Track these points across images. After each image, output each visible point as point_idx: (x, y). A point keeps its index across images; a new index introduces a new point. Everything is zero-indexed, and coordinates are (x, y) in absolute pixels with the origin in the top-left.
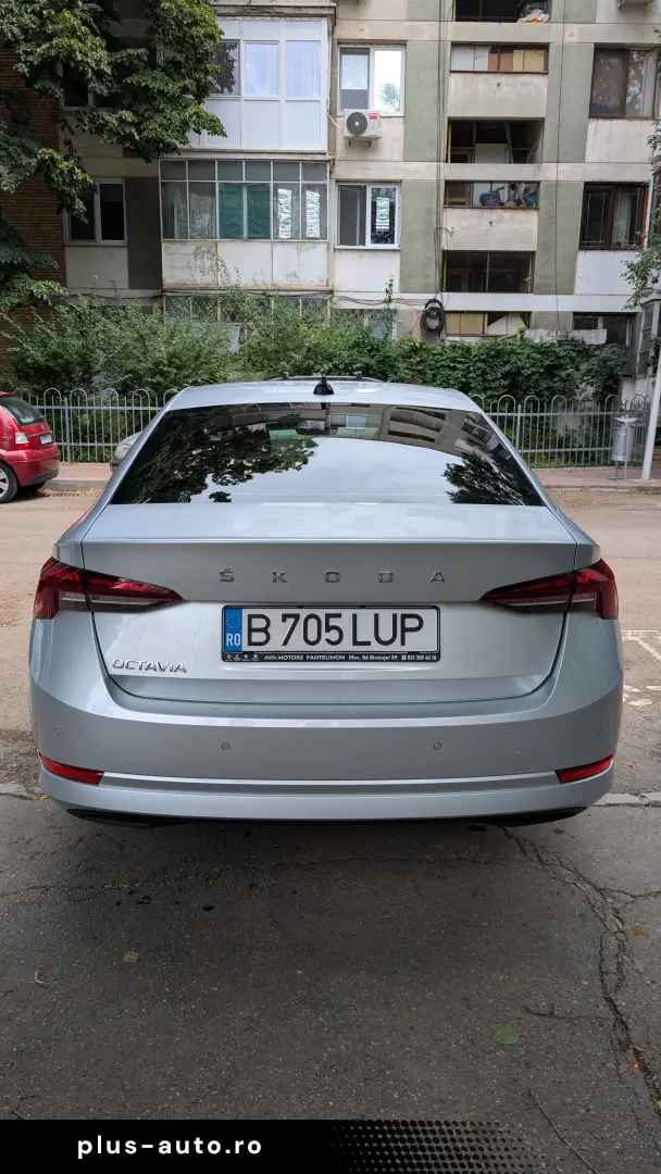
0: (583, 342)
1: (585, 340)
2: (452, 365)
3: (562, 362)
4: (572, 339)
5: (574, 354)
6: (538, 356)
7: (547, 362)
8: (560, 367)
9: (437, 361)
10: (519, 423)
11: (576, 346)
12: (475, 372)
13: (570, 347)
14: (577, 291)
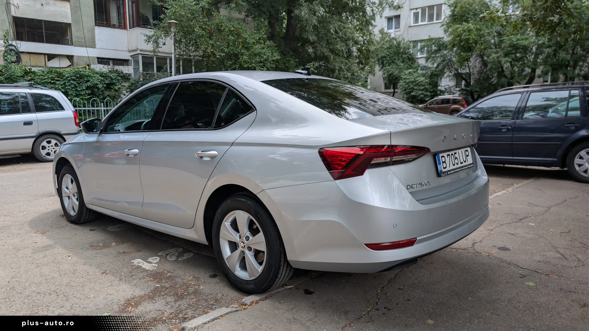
0: (122, 72)
1: (123, 71)
2: (52, 82)
3: (114, 82)
4: (117, 70)
5: (119, 78)
6: (102, 78)
7: (107, 82)
8: (113, 84)
9: (42, 79)
10: (103, 112)
11: (119, 74)
12: (70, 85)
13: (116, 74)
14: (97, 46)
